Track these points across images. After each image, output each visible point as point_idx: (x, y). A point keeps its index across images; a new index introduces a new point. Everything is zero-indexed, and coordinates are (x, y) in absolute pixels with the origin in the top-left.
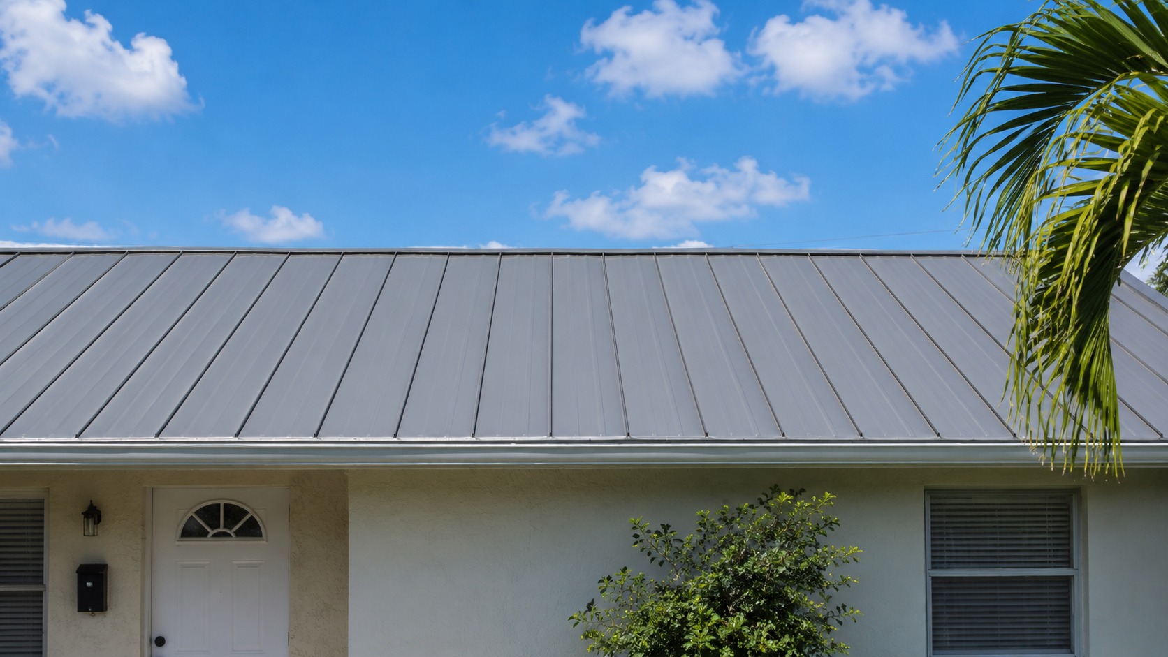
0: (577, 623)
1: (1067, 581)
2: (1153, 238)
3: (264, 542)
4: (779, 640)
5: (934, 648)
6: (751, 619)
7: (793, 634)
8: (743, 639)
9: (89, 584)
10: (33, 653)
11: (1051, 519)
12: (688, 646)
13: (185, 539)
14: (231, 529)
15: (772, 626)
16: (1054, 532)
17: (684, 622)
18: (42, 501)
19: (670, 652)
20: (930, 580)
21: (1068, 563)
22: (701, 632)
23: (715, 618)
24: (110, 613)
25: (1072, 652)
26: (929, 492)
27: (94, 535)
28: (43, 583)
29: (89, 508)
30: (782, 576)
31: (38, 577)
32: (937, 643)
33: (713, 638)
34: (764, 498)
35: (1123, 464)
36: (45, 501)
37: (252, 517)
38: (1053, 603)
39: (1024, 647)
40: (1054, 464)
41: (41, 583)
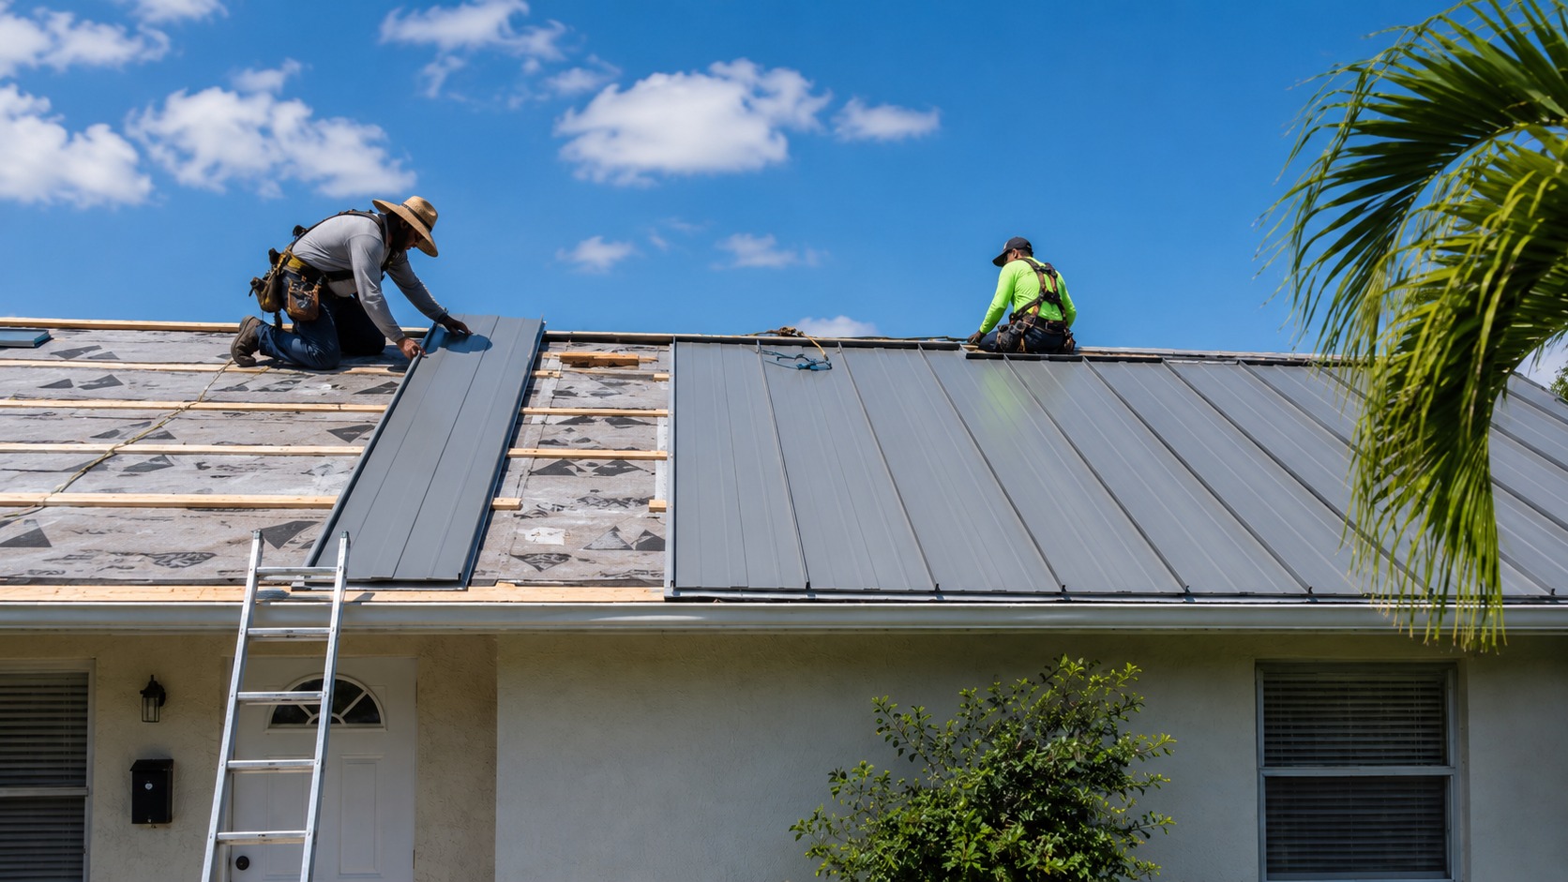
0: (800, 835)
1: (1442, 782)
2: (1550, 335)
3: (384, 730)
4: (1067, 859)
5: (1269, 870)
6: (1032, 831)
7: (1086, 850)
8: (1021, 856)
9: (149, 786)
10: (70, 877)
11: (1419, 702)
12: (949, 866)
13: (275, 725)
14: (339, 713)
15: (1058, 838)
16: (1423, 719)
17: (943, 833)
18: (86, 676)
19: (926, 874)
20: (1263, 780)
21: (1442, 759)
22: (967, 846)
23: (986, 829)
24: (175, 824)
25: (1448, 876)
26: (1259, 664)
27: (155, 721)
28: (85, 786)
29: (150, 683)
30: (1072, 774)
31: (79, 777)
32: (1272, 865)
33: (982, 855)
34: (1047, 673)
35: (1506, 630)
36: (90, 677)
37: (367, 695)
38: (1423, 811)
39: (1386, 869)
40: (1414, 630)
41: (83, 785)
